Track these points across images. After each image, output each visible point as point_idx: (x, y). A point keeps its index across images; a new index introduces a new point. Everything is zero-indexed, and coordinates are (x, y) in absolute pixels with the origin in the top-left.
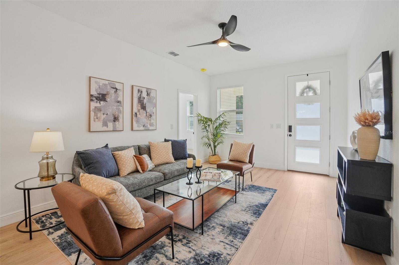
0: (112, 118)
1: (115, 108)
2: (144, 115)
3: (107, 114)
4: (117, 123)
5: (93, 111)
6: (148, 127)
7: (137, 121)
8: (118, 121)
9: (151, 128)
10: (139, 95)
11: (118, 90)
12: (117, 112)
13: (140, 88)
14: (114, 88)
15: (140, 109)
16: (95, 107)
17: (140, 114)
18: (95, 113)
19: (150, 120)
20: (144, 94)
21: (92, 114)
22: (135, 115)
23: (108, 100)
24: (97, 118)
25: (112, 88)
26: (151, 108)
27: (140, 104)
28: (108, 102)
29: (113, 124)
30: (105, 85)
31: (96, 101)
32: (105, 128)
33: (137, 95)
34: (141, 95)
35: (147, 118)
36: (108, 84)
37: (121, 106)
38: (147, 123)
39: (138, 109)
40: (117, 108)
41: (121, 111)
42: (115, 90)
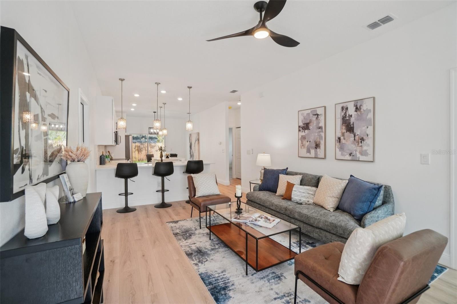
0: (314, 145)
1: (317, 134)
2: (351, 139)
3: (310, 141)
4: (318, 150)
5: (300, 140)
6: (358, 157)
7: (340, 147)
8: (319, 148)
9: (362, 158)
10: (343, 114)
11: (319, 115)
12: (318, 139)
13: (344, 105)
14: (315, 115)
15: (346, 131)
16: (302, 136)
17: (345, 139)
18: (301, 141)
19: (361, 146)
20: (351, 111)
21: (300, 141)
22: (338, 140)
23: (311, 127)
24: (303, 146)
25: (314, 115)
26: (364, 128)
27: (344, 126)
28: (311, 130)
29: (315, 151)
30: (308, 114)
31: (302, 130)
32: (308, 155)
33: (341, 114)
34: (346, 113)
35: (356, 144)
36: (310, 113)
37: (322, 132)
38: (356, 151)
39: (342, 132)
40: (319, 134)
41: (322, 137)
42: (316, 116)
